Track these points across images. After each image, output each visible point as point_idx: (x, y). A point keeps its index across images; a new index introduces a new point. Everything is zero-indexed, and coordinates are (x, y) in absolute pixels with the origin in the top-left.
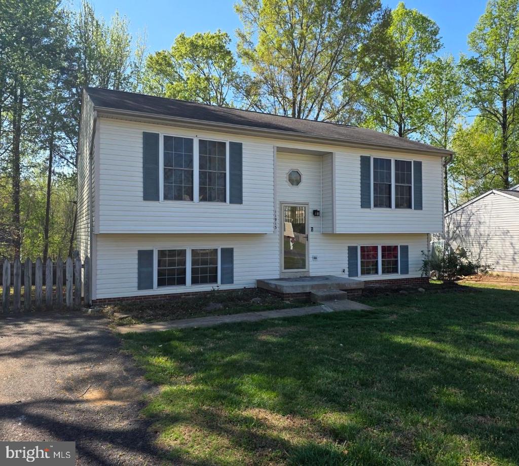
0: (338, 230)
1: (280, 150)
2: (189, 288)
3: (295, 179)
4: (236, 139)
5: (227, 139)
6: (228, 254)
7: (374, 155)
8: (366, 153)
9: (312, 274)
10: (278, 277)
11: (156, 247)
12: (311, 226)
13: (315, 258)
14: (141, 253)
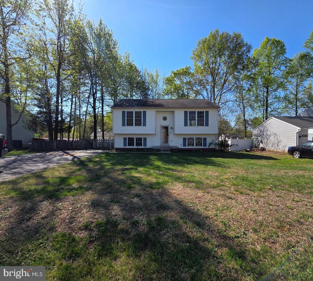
0: (176, 133)
1: (157, 111)
2: (135, 147)
3: (165, 119)
4: (144, 110)
5: (142, 110)
6: (145, 139)
7: (188, 110)
8: (186, 110)
9: (170, 145)
10: (159, 146)
11: (127, 137)
12: (170, 132)
13: (171, 141)
14: (124, 138)
